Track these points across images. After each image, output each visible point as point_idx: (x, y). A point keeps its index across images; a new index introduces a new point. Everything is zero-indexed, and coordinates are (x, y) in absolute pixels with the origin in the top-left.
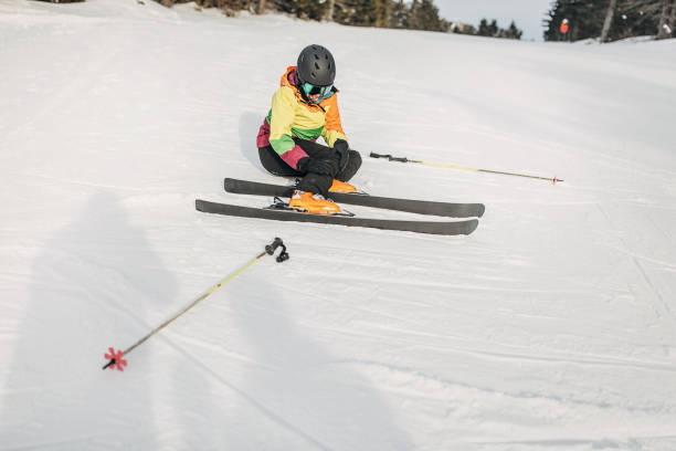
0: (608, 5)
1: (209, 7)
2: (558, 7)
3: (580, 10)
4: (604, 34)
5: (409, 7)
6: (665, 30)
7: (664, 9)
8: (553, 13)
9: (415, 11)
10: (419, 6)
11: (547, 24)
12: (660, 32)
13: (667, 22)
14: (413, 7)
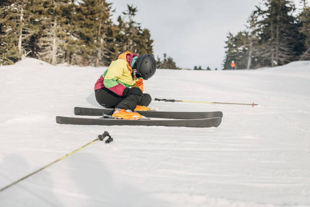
0: (248, 56)
1: (73, 65)
2: (227, 58)
3: (237, 58)
4: (248, 67)
5: (163, 63)
6: (274, 63)
7: (273, 55)
8: (225, 61)
9: (165, 64)
10: (167, 62)
11: (223, 65)
12: (273, 64)
13: (275, 60)
14: (164, 63)
